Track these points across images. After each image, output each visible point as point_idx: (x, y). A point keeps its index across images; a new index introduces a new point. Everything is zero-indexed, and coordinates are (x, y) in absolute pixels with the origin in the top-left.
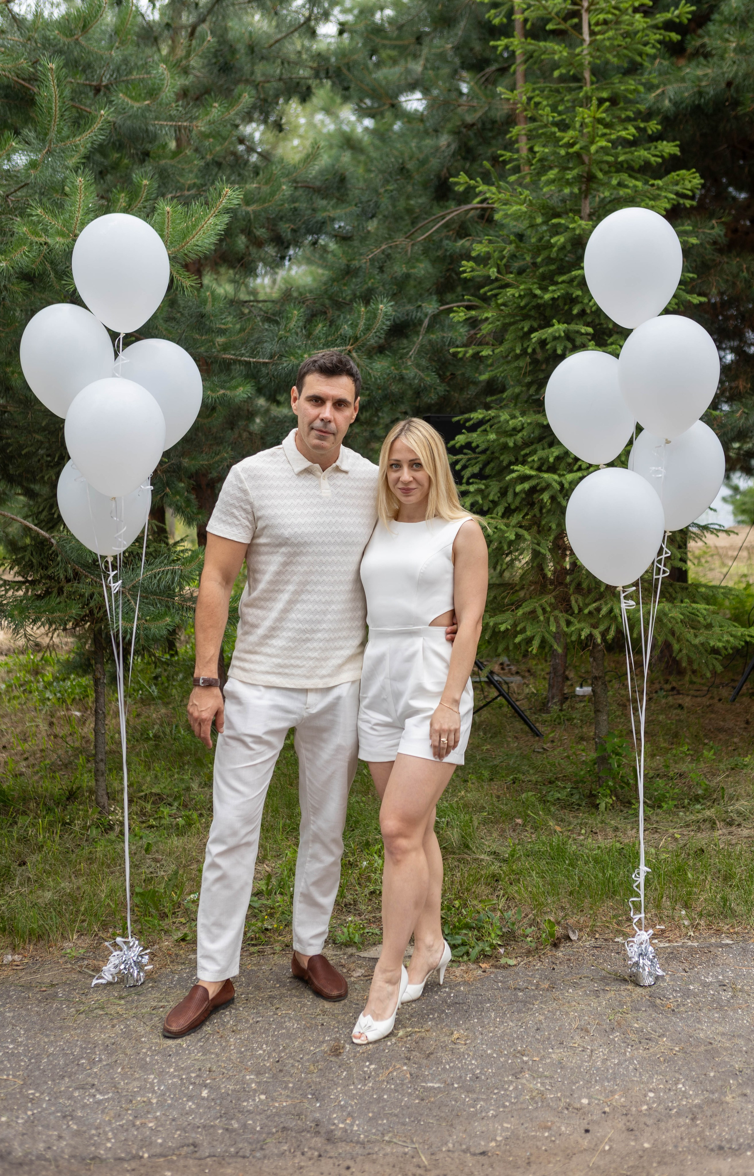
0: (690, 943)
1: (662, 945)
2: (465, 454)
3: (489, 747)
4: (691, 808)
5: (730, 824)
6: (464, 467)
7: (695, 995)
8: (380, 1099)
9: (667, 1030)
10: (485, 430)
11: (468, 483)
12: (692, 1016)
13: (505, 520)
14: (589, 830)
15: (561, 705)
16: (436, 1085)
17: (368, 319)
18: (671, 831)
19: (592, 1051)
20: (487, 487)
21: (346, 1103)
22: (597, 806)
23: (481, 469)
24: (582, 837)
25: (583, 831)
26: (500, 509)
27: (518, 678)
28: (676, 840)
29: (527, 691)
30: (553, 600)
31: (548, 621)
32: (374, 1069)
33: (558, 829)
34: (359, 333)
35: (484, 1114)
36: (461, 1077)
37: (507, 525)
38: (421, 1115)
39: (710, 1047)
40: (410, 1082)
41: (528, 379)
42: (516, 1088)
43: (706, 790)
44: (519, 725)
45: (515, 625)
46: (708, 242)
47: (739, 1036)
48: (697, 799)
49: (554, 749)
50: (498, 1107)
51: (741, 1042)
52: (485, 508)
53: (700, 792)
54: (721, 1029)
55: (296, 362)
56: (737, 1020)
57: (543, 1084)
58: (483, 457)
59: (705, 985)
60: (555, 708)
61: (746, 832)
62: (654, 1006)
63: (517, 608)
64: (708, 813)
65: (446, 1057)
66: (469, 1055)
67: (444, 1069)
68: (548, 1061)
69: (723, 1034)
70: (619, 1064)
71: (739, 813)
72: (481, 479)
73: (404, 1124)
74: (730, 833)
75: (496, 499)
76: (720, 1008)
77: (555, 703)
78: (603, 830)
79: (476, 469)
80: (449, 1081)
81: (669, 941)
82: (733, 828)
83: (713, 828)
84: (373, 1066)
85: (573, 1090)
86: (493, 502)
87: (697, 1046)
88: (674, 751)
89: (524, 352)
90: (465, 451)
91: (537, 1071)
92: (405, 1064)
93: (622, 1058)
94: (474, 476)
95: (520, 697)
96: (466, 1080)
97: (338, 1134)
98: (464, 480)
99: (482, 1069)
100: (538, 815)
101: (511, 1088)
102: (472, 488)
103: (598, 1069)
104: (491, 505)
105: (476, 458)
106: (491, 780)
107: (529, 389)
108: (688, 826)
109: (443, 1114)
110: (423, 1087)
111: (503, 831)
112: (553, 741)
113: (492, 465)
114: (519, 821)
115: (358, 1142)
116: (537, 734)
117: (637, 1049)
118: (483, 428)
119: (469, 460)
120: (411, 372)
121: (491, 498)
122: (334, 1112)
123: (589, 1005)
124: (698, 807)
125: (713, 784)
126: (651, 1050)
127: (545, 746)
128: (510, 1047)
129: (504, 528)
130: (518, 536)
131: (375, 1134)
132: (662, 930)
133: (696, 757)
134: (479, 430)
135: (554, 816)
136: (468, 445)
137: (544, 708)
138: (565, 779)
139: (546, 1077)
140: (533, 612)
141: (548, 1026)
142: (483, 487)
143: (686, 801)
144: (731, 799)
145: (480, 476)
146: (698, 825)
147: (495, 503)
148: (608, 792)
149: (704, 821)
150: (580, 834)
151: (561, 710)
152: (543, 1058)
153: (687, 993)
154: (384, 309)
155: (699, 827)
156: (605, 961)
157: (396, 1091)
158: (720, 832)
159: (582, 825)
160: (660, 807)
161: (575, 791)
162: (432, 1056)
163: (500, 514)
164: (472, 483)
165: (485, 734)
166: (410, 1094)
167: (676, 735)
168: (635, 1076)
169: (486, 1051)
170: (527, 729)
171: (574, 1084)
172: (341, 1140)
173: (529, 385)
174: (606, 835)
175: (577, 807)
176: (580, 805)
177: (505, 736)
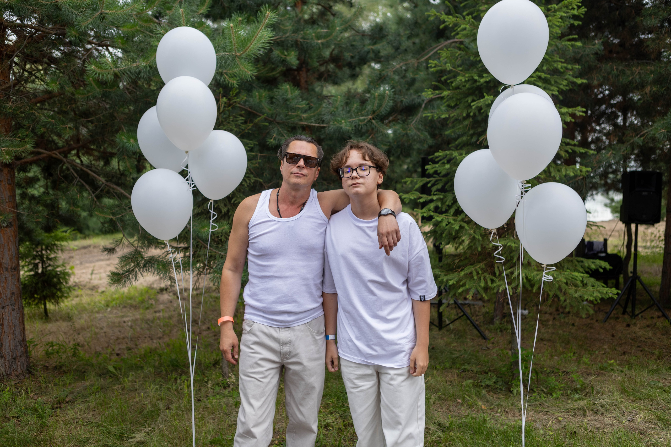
2: (434, 177)
3: (455, 344)
4: (572, 396)
5: (596, 413)
6: (433, 185)
10: (444, 163)
11: (434, 195)
13: (454, 218)
14: (503, 410)
15: (502, 320)
17: (380, 100)
18: (556, 414)
20: (445, 197)
22: (511, 392)
23: (443, 187)
24: (498, 415)
25: (499, 411)
26: (452, 211)
27: (480, 303)
28: (559, 421)
29: (484, 310)
30: (484, 267)
31: (480, 279)
33: (484, 407)
34: (375, 108)
37: (455, 220)
41: (471, 132)
43: (582, 385)
44: (475, 332)
45: (460, 280)
46: (593, 54)
48: (576, 390)
49: (494, 347)
52: (444, 210)
53: (578, 386)
55: (338, 125)
58: (444, 179)
60: (497, 322)
61: (607, 420)
63: (461, 271)
64: (582, 403)
71: (602, 406)
72: (442, 192)
74: (596, 420)
75: (450, 204)
77: (498, 320)
78: (511, 410)
79: (439, 186)
82: (598, 417)
83: (584, 415)
86: (448, 206)
88: (565, 355)
89: (468, 116)
90: (435, 175)
94: (438, 190)
95: (479, 314)
98: (432, 193)
100: (472, 398)
102: (435, 198)
104: (447, 208)
105: (441, 180)
106: (451, 368)
107: (472, 138)
108: (568, 412)
111: (449, 406)
112: (493, 343)
113: (449, 184)
114: (459, 401)
116: (484, 338)
118: (442, 161)
119: (436, 181)
120: (412, 132)
121: (447, 203)
124: (577, 396)
125: (587, 382)
127: (488, 346)
129: (452, 222)
130: (461, 227)
133: (578, 361)
134: (440, 162)
135: (482, 398)
136: (436, 172)
137: (491, 321)
138: (495, 371)
140: (471, 273)
142: (442, 197)
143: (569, 392)
144: (598, 393)
145: (442, 190)
146: (575, 412)
147: (450, 207)
149: (579, 409)
150: (497, 412)
151: (501, 324)
154: (389, 94)
155: (575, 414)
158: (589, 418)
159: (499, 405)
160: (551, 394)
161: (499, 379)
163: (452, 213)
164: (436, 194)
165: (455, 336)
167: (568, 343)
170: (479, 335)
173: (472, 135)
174: (514, 414)
175: (499, 391)
176: (501, 389)
177: (466, 338)
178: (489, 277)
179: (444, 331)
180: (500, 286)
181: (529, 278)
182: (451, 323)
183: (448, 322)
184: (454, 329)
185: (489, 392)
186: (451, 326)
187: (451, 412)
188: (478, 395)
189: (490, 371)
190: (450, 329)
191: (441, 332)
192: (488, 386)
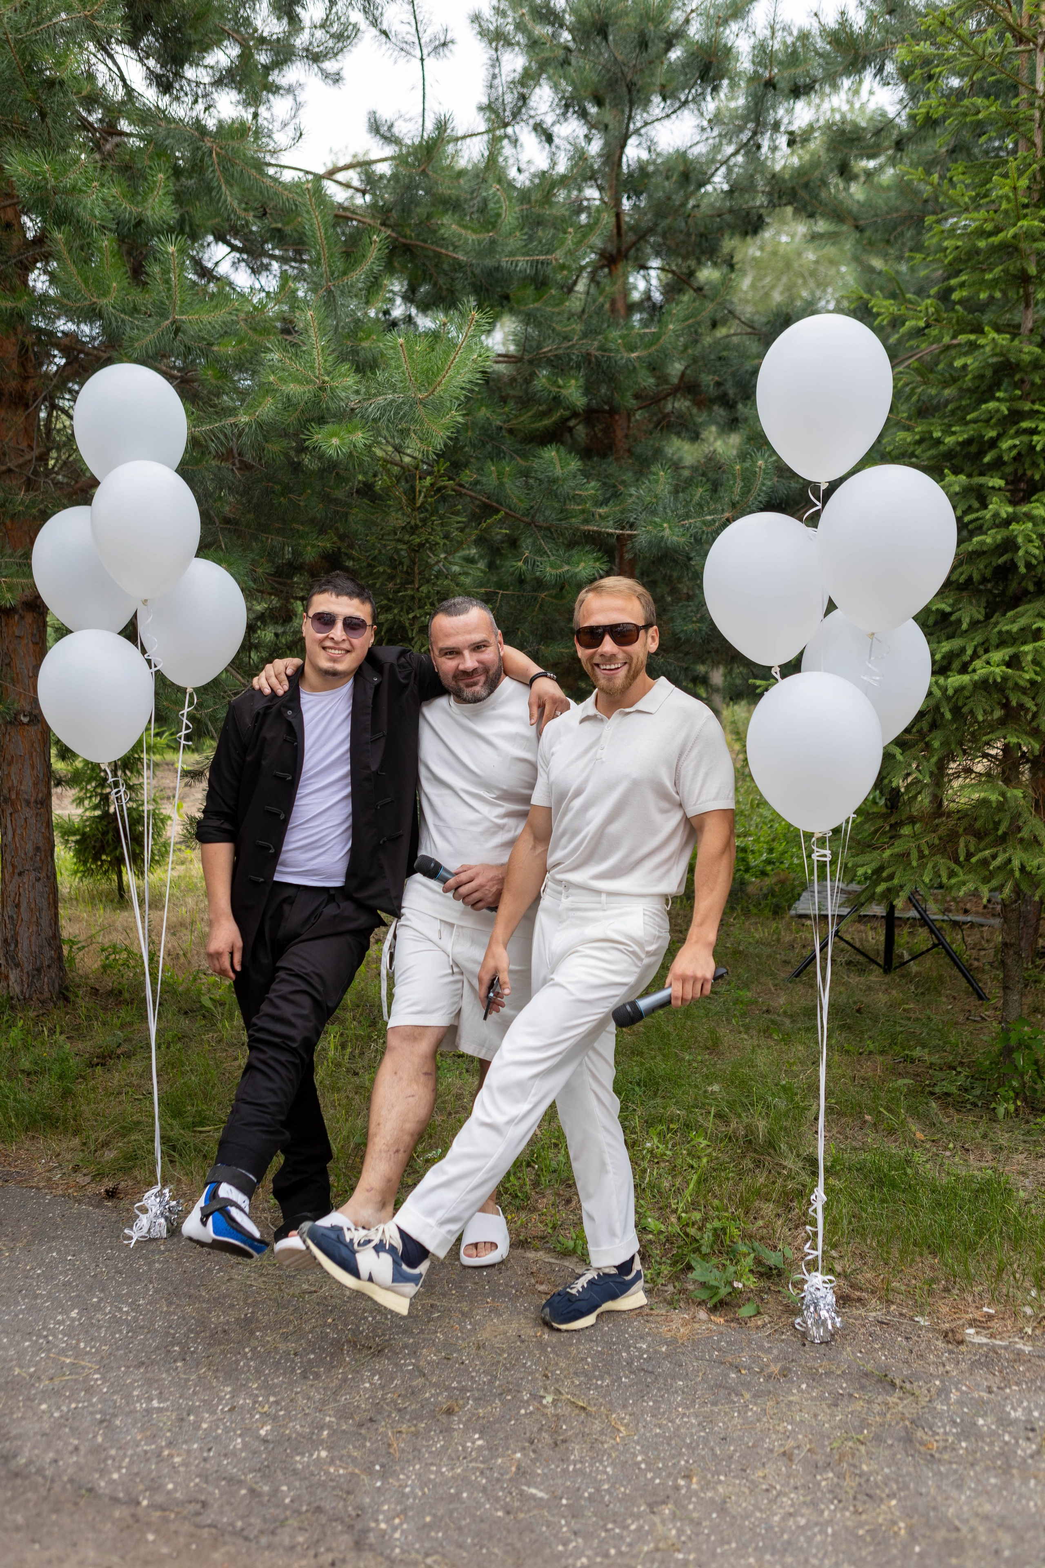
0: (1020, 1346)
1: (978, 1340)
3: (912, 1006)
7: (980, 1436)
8: (457, 1496)
9: (906, 1487)
12: (956, 1471)
14: (960, 1144)
15: (1032, 962)
16: (540, 1494)
19: (779, 1494)
21: (412, 1491)
22: (993, 1110)
24: (948, 1153)
25: (951, 1146)
32: (480, 1448)
33: (920, 1136)
34: (735, 498)
35: (570, 1561)
36: (578, 1489)
38: (491, 1537)
39: (954, 1535)
40: (510, 1480)
42: (640, 1529)
44: (962, 982)
47: (1010, 1529)
49: (996, 1018)
50: (597, 1554)
51: (1006, 1539)
54: (987, 1507)
55: (656, 533)
56: (1021, 1496)
57: (680, 1532)
59: (1004, 1422)
62: (908, 1440)
65: (577, 1451)
66: (610, 1455)
67: (565, 1471)
68: (709, 1494)
69: (986, 1517)
70: (803, 1529)
73: (461, 1546)
76: (1006, 1470)
78: (978, 1146)
80: (559, 1493)
81: (992, 1336)
84: (480, 1442)
85: (714, 1555)
87: (936, 1528)
91: (685, 1507)
92: (523, 1449)
93: (814, 1518)
96: (582, 1497)
97: (372, 1538)
99: (613, 1485)
100: (897, 1115)
101: (633, 1527)
103: (769, 1528)
109: (519, 1545)
110: (522, 1493)
111: (845, 1126)
114: (868, 1118)
115: (388, 1558)
117: (846, 1508)
122: (386, 1501)
123: (816, 1416)
126: (864, 1517)
127: (984, 1013)
128: (672, 1457)
131: (418, 1552)
132: (990, 1317)
135: (923, 1117)
138: (973, 1065)
139: (692, 1521)
141: (741, 1438)
148: (1012, 1094)
150: (946, 1148)
152: (703, 1489)
153: (969, 1431)
154: (763, 466)
156: (883, 1347)
157: (484, 1490)
159: (955, 1135)
161: (978, 1085)
162: (563, 1447)
165: (917, 988)
166: (497, 1500)
168: (815, 1556)
169: (635, 1456)
170: (970, 989)
171: (723, 1542)
172: (371, 1548)
174: (982, 1155)
175: (969, 1106)
176: (975, 1105)
177: (939, 993)
178: (943, 863)
179: (895, 976)
180: (964, 883)
181: (1028, 869)
182: (913, 959)
183: (907, 957)
184: (918, 974)
185: (945, 1107)
186: (914, 967)
187: (847, 1138)
188: (912, 1110)
189: (961, 1064)
190: (909, 974)
191: (887, 979)
192: (947, 1094)
